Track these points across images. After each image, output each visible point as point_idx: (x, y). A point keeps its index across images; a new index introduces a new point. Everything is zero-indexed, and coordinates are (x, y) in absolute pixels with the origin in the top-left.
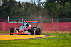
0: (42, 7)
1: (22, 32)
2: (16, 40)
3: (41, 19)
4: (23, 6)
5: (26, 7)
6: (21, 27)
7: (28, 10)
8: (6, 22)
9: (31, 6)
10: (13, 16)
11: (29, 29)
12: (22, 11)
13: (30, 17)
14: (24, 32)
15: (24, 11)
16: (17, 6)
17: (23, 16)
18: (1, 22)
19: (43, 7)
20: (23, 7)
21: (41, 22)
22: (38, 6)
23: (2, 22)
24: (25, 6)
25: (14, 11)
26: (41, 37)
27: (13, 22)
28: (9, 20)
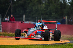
0: (68, 4)
1: (33, 37)
2: (33, 45)
3: (66, 20)
4: (44, 2)
5: (47, 4)
6: (32, 29)
7: (50, 7)
8: (20, 22)
9: (53, 2)
10: (30, 15)
11: (43, 33)
12: (42, 9)
13: (52, 16)
14: (35, 36)
15: (45, 8)
16: (35, 2)
17: (43, 15)
18: (14, 22)
19: (70, 4)
20: (43, 4)
21: (66, 24)
22: (63, 3)
23: (16, 22)
24: (46, 2)
25: (32, 8)
26: (65, 43)
27: (30, 22)
28: (25, 19)
